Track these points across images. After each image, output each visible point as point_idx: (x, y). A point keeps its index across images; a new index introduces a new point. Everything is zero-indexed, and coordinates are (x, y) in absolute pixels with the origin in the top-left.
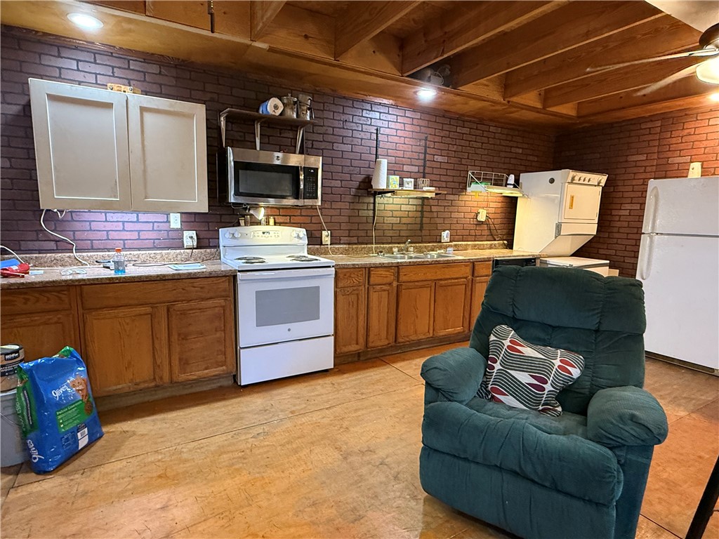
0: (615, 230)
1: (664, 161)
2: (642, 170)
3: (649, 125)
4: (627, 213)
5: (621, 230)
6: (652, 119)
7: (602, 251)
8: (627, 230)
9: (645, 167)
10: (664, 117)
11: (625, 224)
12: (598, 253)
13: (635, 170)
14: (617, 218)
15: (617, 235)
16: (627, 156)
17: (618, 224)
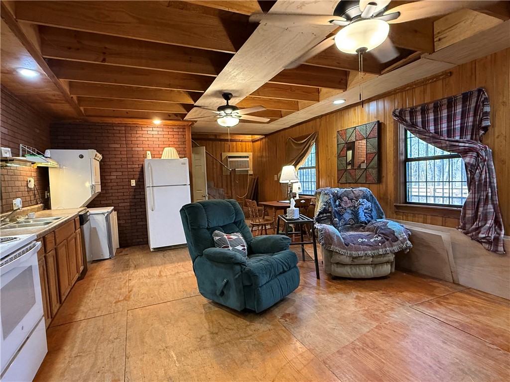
0: (110, 188)
1: (130, 149)
2: (119, 153)
3: (118, 128)
4: (115, 177)
5: (113, 188)
6: (119, 125)
7: (102, 202)
8: (117, 188)
9: (121, 151)
10: (126, 126)
11: (115, 184)
12: (101, 204)
13: (115, 152)
14: (109, 181)
15: (110, 191)
16: (109, 144)
17: (111, 184)
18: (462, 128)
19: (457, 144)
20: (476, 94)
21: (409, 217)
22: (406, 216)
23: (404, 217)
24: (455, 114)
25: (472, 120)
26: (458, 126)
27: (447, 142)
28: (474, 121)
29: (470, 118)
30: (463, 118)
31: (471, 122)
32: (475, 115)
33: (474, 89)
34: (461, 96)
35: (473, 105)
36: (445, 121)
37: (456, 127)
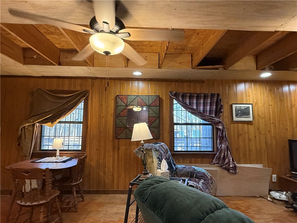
18: (210, 111)
19: (214, 118)
20: (216, 96)
21: (180, 161)
22: (178, 160)
23: (177, 161)
24: (207, 103)
25: (215, 107)
26: (208, 109)
27: (209, 117)
28: (216, 108)
29: (214, 106)
30: (211, 106)
31: (214, 108)
32: (217, 106)
33: (216, 93)
34: (210, 95)
35: (215, 100)
36: (202, 105)
37: (207, 109)
